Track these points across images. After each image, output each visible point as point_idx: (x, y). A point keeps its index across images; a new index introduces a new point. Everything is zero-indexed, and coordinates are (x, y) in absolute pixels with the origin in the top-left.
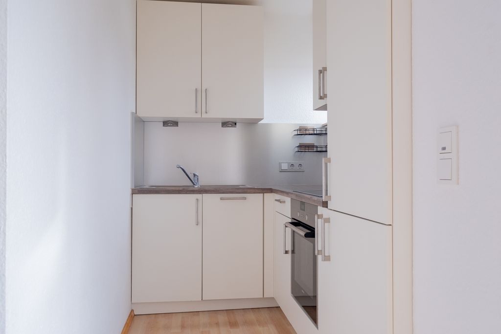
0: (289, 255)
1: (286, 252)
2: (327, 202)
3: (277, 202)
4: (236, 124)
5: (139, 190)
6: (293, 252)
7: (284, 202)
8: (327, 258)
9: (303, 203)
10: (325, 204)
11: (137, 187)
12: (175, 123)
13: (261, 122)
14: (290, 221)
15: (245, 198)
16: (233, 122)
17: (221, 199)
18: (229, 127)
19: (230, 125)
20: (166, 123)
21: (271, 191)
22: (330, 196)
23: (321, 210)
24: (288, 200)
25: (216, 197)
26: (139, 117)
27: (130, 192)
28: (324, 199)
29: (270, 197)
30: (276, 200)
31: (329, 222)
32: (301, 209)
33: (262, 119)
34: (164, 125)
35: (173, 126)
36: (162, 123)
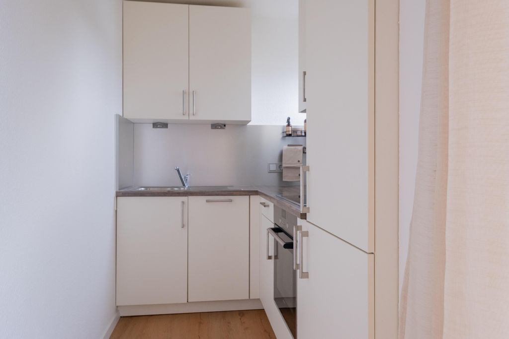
0: (272, 261)
1: (270, 258)
2: (305, 214)
3: (261, 205)
4: (225, 126)
5: (123, 192)
6: (276, 257)
7: (268, 206)
8: (305, 275)
9: (284, 211)
10: (304, 216)
11: (122, 189)
12: (164, 125)
13: (249, 124)
14: (273, 226)
15: (231, 201)
16: (222, 124)
17: (208, 201)
18: (218, 128)
19: (219, 127)
20: (156, 125)
21: (256, 193)
22: (309, 208)
23: (300, 222)
24: (271, 205)
25: (202, 199)
26: (126, 119)
27: (114, 194)
28: (301, 211)
29: (256, 200)
30: (261, 203)
31: (308, 236)
32: (283, 216)
33: (249, 121)
34: (153, 127)
35: (162, 127)
36: (152, 125)
